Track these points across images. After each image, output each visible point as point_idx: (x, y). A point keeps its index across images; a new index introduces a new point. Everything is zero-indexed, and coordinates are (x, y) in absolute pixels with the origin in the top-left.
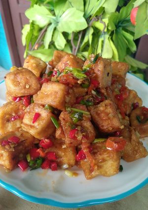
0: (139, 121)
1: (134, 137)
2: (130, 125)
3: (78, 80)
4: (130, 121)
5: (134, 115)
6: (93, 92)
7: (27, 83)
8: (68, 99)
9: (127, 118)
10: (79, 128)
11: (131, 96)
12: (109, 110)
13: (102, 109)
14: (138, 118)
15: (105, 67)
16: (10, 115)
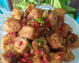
0: (71, 42)
1: (68, 51)
2: (67, 43)
3: (40, 24)
4: (67, 41)
5: (68, 38)
6: (48, 29)
7: (15, 26)
8: (36, 35)
9: (65, 39)
10: (42, 49)
11: (67, 28)
12: (56, 38)
13: (52, 38)
14: (70, 39)
15: (53, 15)
16: (8, 41)
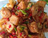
3: (24, 15)
4: (43, 27)
5: (44, 24)
7: (7, 14)
13: (31, 25)
14: (45, 26)
15: (35, 8)
16: (3, 23)
